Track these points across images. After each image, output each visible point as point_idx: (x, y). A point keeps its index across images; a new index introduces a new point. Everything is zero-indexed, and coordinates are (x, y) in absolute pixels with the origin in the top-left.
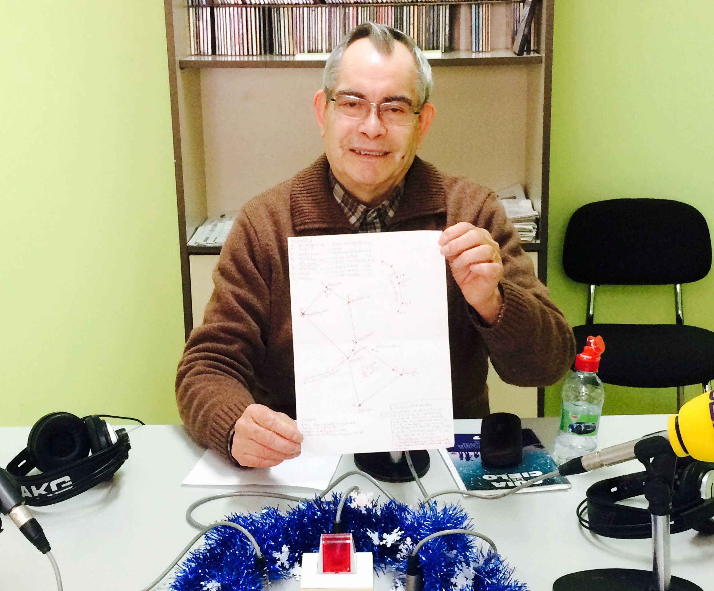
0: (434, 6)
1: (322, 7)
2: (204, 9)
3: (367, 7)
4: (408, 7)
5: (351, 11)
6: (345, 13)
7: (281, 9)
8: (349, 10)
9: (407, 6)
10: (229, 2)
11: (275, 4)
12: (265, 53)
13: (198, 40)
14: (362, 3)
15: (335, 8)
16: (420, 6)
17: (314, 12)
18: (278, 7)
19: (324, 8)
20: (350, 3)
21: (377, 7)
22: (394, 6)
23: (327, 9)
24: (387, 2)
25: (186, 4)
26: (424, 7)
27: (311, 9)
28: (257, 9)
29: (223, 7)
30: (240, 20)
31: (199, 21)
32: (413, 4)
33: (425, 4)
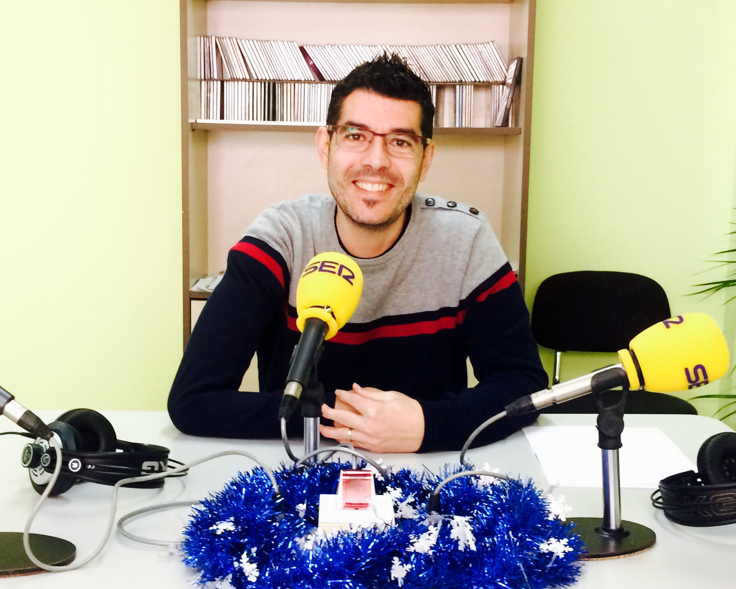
1: (321, 83)
2: (215, 82)
7: (285, 84)
10: (238, 78)
11: (280, 80)
12: (268, 119)
13: (208, 110)
17: (314, 88)
18: (282, 82)
19: (323, 85)
23: (326, 85)
25: (199, 78)
27: (311, 85)
28: (263, 85)
29: (232, 81)
30: (247, 93)
31: (210, 92)
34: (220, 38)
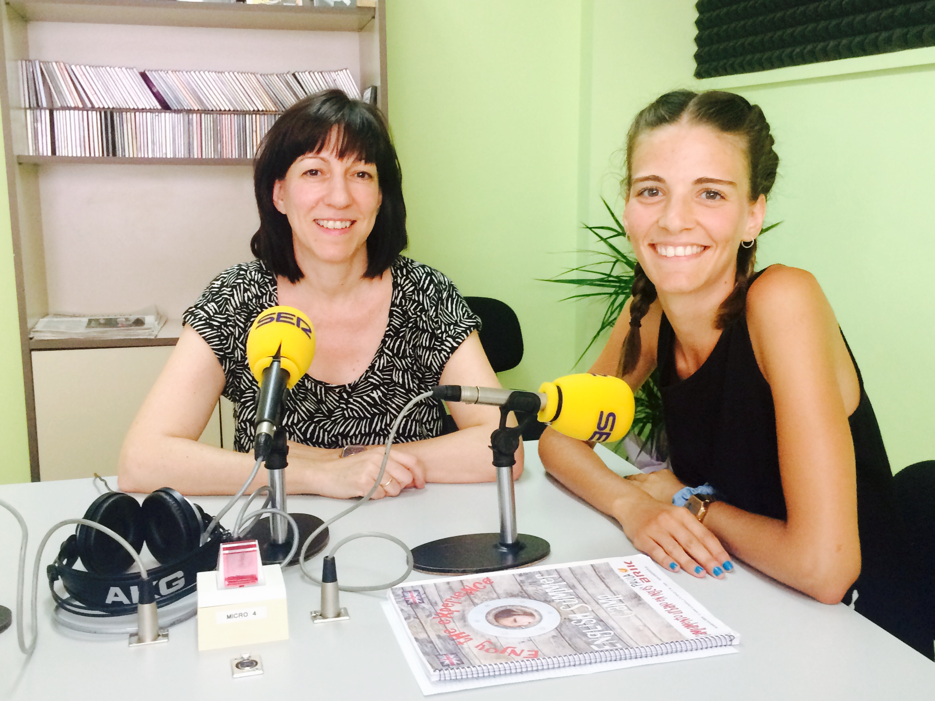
0: (275, 115)
1: (165, 113)
2: (43, 111)
3: (210, 114)
4: (251, 116)
5: (195, 117)
6: (189, 118)
7: (124, 113)
8: (192, 116)
9: (249, 114)
10: (69, 105)
11: (117, 109)
12: (108, 155)
13: (36, 141)
14: (205, 110)
15: (179, 115)
16: (262, 115)
17: (157, 117)
18: (121, 110)
19: (167, 114)
20: (194, 110)
21: (220, 114)
22: (237, 114)
23: (171, 114)
24: (230, 110)
25: (23, 106)
26: (266, 116)
27: (154, 115)
28: (98, 114)
29: (63, 110)
30: (81, 123)
31: (37, 122)
32: (254, 112)
33: (266, 113)
34: (45, 62)
